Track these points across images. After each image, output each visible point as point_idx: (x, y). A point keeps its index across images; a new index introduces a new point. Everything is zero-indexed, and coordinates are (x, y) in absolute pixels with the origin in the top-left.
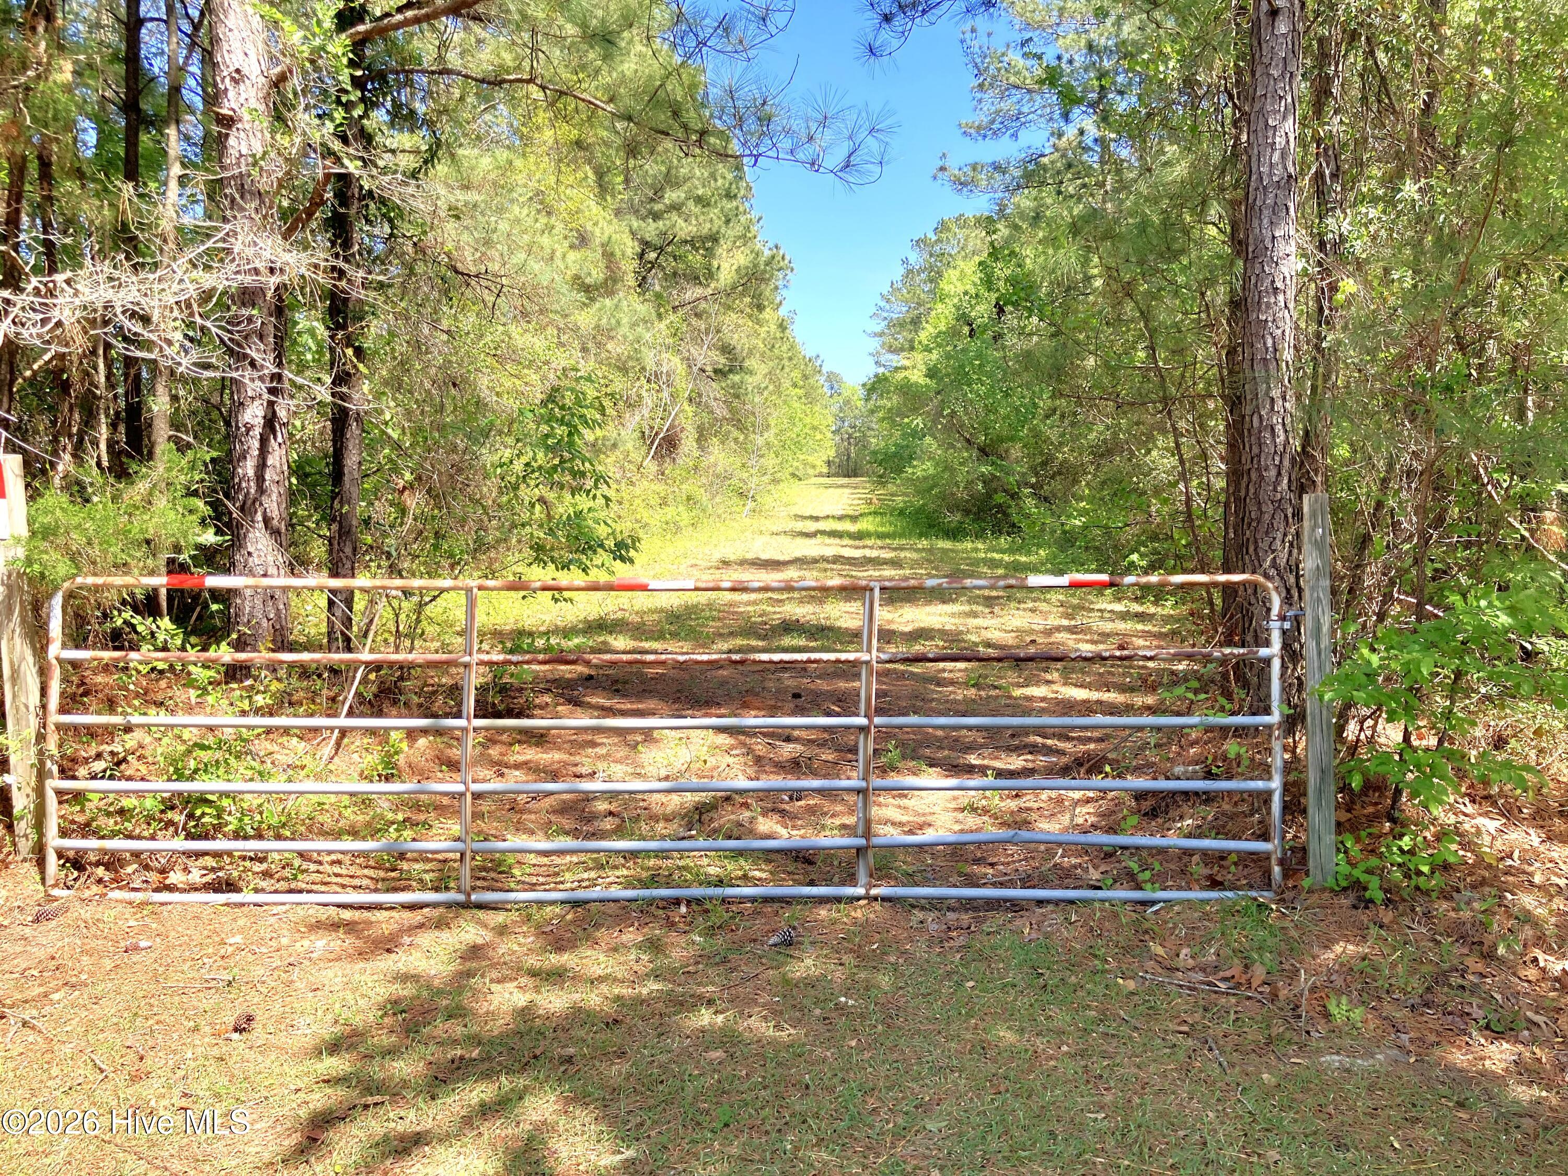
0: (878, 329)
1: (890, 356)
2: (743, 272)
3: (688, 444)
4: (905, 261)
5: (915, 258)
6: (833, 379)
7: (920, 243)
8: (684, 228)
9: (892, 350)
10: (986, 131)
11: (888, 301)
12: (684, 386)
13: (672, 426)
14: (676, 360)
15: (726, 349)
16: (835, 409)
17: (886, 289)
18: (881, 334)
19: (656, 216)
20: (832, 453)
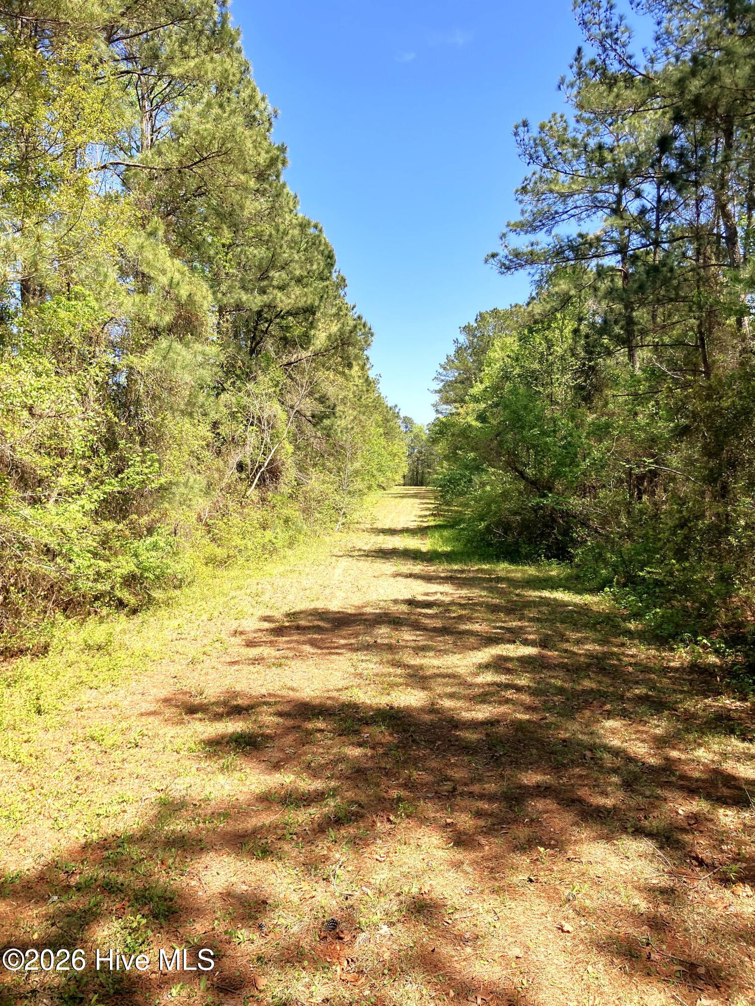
0: (438, 388)
1: (445, 407)
2: (333, 338)
3: (290, 473)
4: (456, 341)
5: (463, 339)
6: (407, 421)
7: (467, 329)
8: (284, 301)
9: (447, 402)
10: (529, 227)
11: (445, 369)
12: (284, 427)
13: (272, 461)
14: (277, 407)
15: (322, 399)
16: (408, 441)
17: (444, 360)
18: (440, 391)
19: (263, 291)
20: (406, 470)
